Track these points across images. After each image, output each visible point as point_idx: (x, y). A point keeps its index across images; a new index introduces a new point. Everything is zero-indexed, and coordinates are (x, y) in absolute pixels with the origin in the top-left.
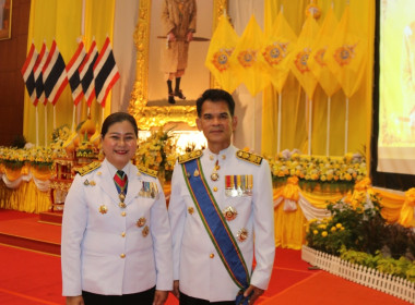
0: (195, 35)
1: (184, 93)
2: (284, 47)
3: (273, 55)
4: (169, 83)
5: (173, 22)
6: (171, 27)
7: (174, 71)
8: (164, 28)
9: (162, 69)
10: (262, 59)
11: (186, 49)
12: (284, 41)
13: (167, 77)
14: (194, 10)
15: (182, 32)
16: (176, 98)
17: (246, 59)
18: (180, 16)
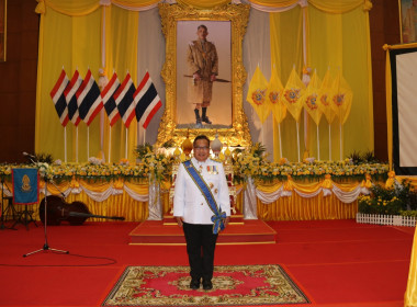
0: (217, 77)
1: (210, 120)
2: (297, 92)
3: (292, 97)
4: (197, 111)
5: (198, 66)
6: (197, 69)
7: (201, 102)
8: (190, 69)
9: (190, 101)
10: (284, 98)
11: (211, 87)
12: (297, 88)
13: (194, 107)
14: (216, 59)
15: (206, 74)
16: (204, 123)
17: (274, 98)
18: (204, 61)
